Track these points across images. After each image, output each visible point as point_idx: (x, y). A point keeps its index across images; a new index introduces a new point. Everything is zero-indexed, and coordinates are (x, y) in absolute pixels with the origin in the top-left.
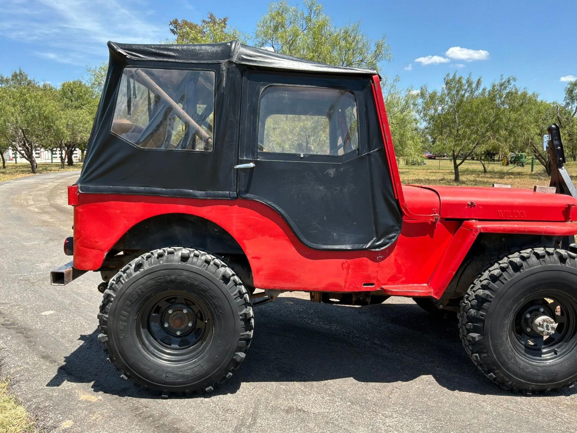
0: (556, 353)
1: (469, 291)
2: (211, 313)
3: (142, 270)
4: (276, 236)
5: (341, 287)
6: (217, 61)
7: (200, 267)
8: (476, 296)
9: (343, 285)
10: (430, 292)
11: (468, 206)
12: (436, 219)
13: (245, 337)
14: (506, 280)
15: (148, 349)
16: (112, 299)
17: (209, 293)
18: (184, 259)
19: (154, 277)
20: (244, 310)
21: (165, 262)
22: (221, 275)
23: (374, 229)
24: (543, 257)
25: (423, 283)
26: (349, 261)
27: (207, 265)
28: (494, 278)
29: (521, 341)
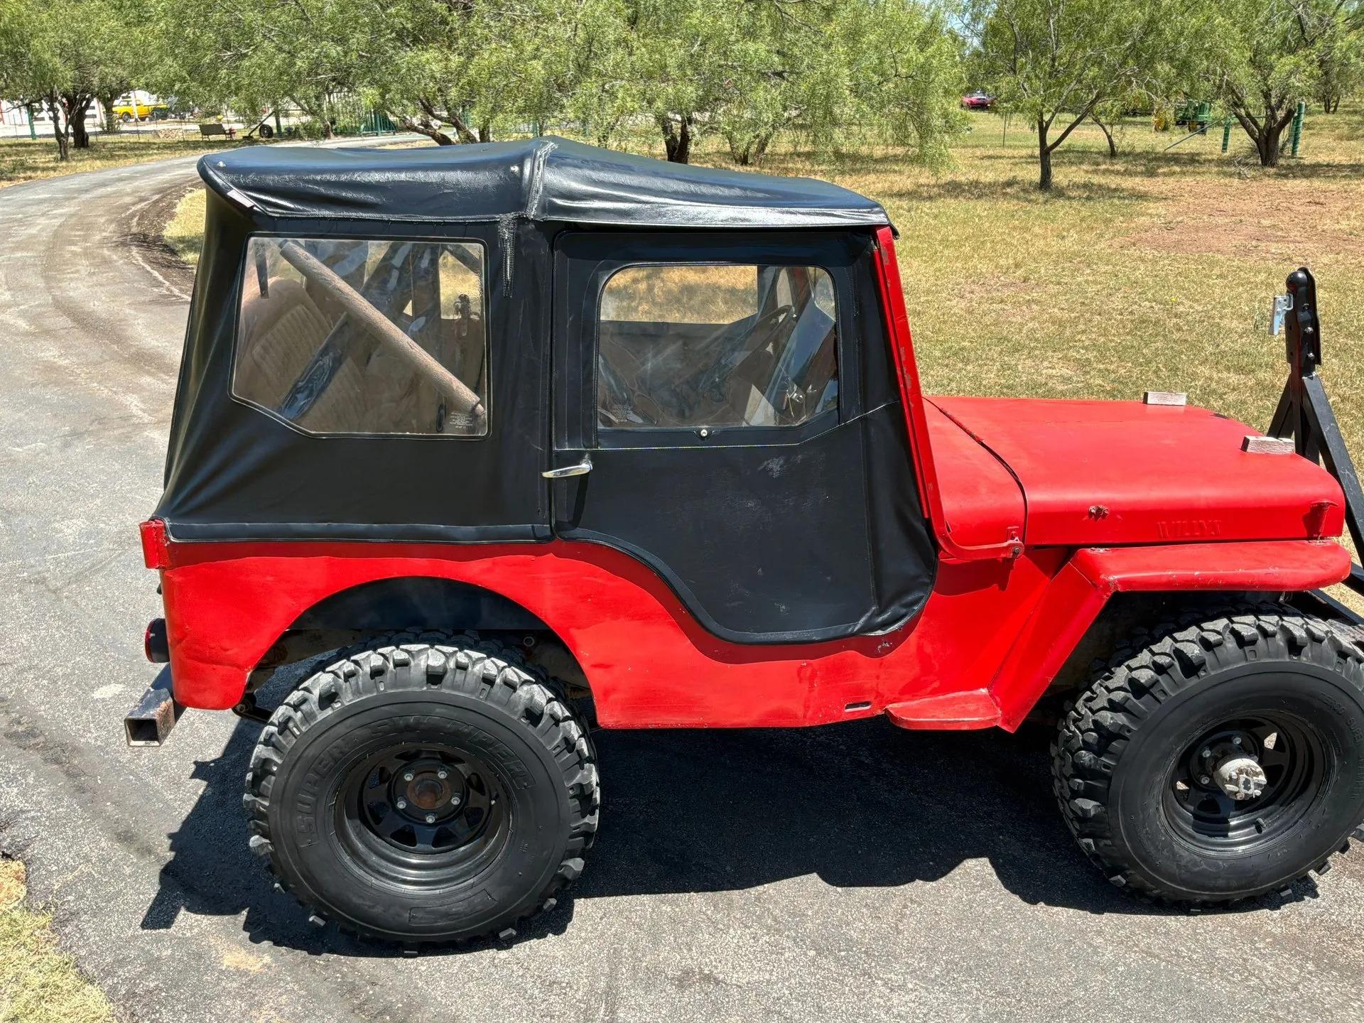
0: (1259, 829)
1: (1080, 704)
2: (504, 786)
3: (337, 705)
4: (646, 617)
5: (796, 717)
6: (487, 216)
7: (472, 692)
8: (1095, 722)
9: (800, 713)
10: (995, 719)
11: (1090, 516)
12: (1014, 552)
13: (582, 829)
14: (1165, 693)
15: (365, 862)
16: (275, 769)
17: (496, 748)
18: (434, 677)
19: (369, 721)
20: (579, 776)
21: (392, 688)
22: (521, 708)
23: (872, 586)
24: (1253, 642)
25: (978, 688)
26: (815, 662)
27: (487, 687)
28: (1137, 688)
29: (1186, 805)
